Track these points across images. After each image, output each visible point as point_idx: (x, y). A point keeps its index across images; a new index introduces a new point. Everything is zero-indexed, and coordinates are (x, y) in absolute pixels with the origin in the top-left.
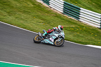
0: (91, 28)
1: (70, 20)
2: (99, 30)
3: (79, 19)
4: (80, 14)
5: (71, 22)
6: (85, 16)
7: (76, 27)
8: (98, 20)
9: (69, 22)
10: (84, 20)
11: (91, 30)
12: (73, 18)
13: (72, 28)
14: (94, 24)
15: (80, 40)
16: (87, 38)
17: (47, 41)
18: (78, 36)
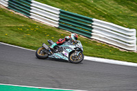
0: (46, 28)
1: (18, 17)
2: (57, 30)
3: (30, 15)
4: (31, 9)
5: (18, 20)
6: (37, 11)
7: (26, 27)
8: (56, 17)
9: (16, 19)
10: (37, 17)
11: (46, 30)
12: (22, 15)
13: (21, 27)
14: (50, 22)
15: (31, 44)
16: (40, 41)
17: (58, 55)
18: (29, 39)
